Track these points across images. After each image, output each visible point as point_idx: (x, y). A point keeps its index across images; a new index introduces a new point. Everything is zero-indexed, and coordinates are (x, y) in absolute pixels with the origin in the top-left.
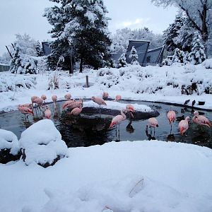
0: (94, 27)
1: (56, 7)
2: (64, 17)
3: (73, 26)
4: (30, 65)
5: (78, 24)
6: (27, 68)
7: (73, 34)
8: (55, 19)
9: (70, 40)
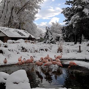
0: (88, 17)
1: (68, 8)
2: (72, 13)
3: (76, 18)
4: (52, 39)
5: (78, 16)
6: (51, 40)
7: (75, 22)
8: (67, 14)
9: (74, 25)
